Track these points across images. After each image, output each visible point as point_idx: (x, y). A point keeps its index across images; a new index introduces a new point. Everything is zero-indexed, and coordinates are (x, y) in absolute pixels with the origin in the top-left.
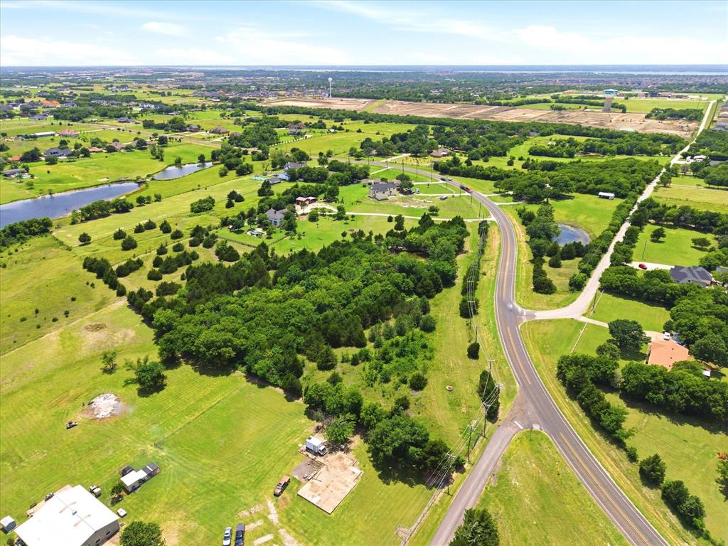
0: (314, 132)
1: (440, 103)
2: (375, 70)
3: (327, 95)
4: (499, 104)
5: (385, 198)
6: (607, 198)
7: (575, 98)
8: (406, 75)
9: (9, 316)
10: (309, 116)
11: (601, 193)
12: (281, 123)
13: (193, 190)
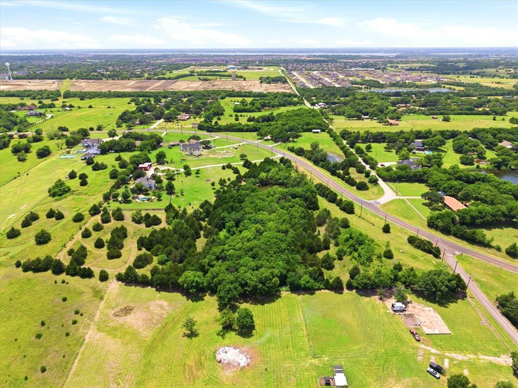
0: (51, 111)
1: (118, 79)
2: (9, 53)
3: (7, 78)
4: (164, 79)
5: (200, 154)
6: (318, 132)
7: (205, 72)
8: (49, 58)
9: (16, 340)
10: (19, 98)
11: (313, 131)
12: (9, 107)
13: (15, 178)
